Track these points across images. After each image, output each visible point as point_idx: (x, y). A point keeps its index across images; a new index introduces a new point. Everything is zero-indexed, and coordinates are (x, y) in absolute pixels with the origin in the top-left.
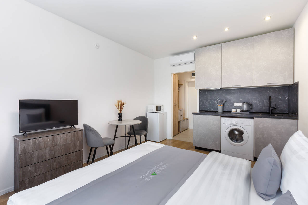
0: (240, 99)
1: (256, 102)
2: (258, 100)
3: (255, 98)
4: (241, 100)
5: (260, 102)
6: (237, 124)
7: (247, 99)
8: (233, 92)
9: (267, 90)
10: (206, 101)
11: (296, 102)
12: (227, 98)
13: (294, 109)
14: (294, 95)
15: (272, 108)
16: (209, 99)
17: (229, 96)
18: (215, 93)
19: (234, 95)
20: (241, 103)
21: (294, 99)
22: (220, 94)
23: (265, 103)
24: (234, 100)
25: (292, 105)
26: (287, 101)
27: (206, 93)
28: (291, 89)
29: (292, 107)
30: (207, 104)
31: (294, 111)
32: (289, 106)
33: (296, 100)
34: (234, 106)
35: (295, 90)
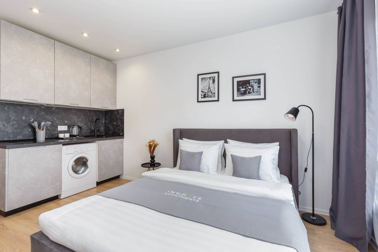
0: (65, 120)
1: (81, 124)
2: (84, 123)
3: (81, 120)
4: (66, 122)
5: (85, 125)
6: (83, 151)
7: (73, 121)
8: (56, 111)
9: (91, 112)
10: (5, 123)
11: (120, 125)
12: (47, 118)
13: (117, 130)
14: (117, 119)
15: (96, 130)
16: (12, 119)
17: (50, 116)
18: (27, 111)
19: (58, 116)
20: (67, 127)
21: (116, 122)
22: (35, 112)
23: (89, 126)
24: (58, 122)
25: (111, 127)
26: (104, 124)
27: (7, 108)
28: (109, 113)
29: (112, 129)
30: (9, 128)
31: (117, 132)
32: (105, 128)
33: (119, 123)
34: (58, 130)
35: (118, 115)
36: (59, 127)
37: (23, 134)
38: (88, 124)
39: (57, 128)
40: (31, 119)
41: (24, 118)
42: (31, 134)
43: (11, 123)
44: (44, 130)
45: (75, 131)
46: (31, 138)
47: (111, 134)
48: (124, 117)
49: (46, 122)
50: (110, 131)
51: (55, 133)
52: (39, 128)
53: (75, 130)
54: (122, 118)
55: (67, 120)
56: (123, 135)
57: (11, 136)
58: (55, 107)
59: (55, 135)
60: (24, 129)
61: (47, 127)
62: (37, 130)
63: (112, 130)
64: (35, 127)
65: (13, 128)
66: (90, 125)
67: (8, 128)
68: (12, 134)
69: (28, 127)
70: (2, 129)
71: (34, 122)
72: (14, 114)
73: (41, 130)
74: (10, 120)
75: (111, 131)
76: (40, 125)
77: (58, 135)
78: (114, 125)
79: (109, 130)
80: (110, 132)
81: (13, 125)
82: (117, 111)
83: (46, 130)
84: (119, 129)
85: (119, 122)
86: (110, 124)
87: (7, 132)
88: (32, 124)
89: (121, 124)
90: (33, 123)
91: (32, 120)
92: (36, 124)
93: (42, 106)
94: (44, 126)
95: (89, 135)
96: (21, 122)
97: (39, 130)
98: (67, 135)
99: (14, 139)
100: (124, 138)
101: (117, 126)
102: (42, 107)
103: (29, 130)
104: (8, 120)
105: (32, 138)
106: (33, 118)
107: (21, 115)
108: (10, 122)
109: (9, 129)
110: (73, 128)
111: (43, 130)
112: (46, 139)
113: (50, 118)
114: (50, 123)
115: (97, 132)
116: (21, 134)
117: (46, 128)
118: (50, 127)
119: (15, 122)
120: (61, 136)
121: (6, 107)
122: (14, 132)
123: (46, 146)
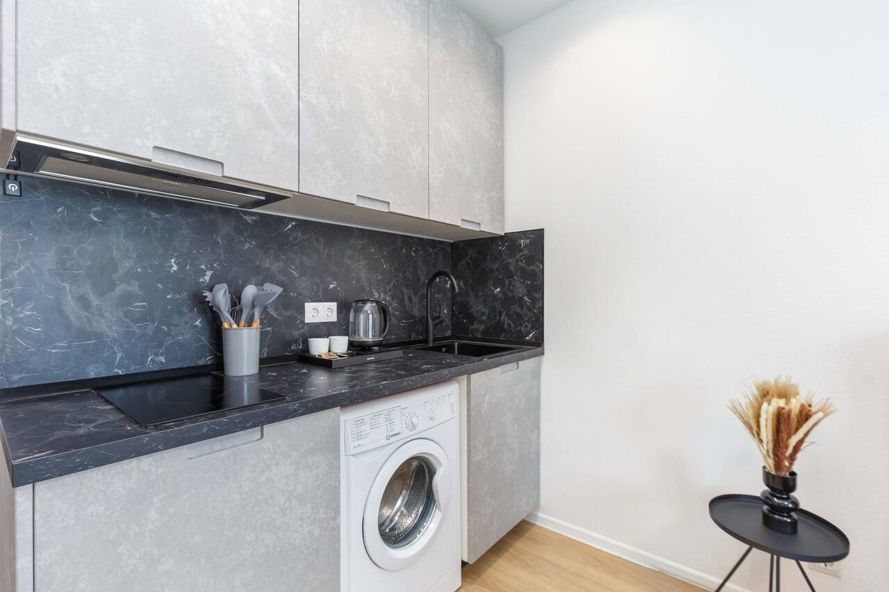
0: (330, 279)
2: (390, 290)
4: (332, 287)
5: (393, 299)
6: (417, 430)
7: (354, 282)
8: (296, 239)
9: (411, 248)
10: (87, 289)
11: (521, 299)
12: (267, 270)
13: (507, 321)
14: (510, 275)
15: (434, 319)
16: (120, 272)
17: (277, 258)
18: (185, 232)
19: (305, 259)
20: (334, 305)
21: (503, 287)
22: (219, 240)
23: (407, 302)
24: (303, 284)
25: (481, 307)
26: (449, 295)
27: (96, 214)
28: (470, 252)
29: (483, 314)
30: (108, 315)
31: (506, 327)
32: (453, 311)
33: (520, 290)
34: (303, 322)
35: (512, 255)
36: (309, 306)
37: (169, 341)
38: (402, 292)
39: (302, 311)
40: (203, 273)
41: (175, 268)
42: (205, 342)
43: (120, 288)
44: (256, 324)
45: (367, 325)
46: (202, 362)
47: (479, 336)
48: (542, 262)
49: (262, 285)
50: (473, 324)
51: (296, 334)
52: (236, 314)
53: (367, 319)
54: (532, 268)
55: (336, 277)
56: (538, 343)
57: (119, 356)
58: (293, 220)
59: (296, 341)
60: (176, 318)
61: (265, 310)
62: (226, 325)
63: (484, 318)
64: (219, 309)
65: (128, 314)
66: (410, 298)
67: (102, 316)
68: (121, 346)
69: (191, 310)
70: (73, 318)
71: (217, 287)
72: (130, 245)
73: (242, 322)
74: (115, 277)
75: (481, 322)
76: (239, 299)
77: (306, 343)
78: (495, 297)
79: (472, 319)
80: (475, 326)
81: (126, 299)
82: (510, 240)
83: (261, 323)
84: (520, 317)
85: (518, 284)
86: (477, 296)
87: (99, 336)
88: (207, 294)
89: (529, 295)
90: (211, 290)
91: (207, 278)
92: (221, 297)
93: (245, 215)
94: (253, 306)
95: (404, 338)
96: (160, 286)
97: (235, 326)
98: (340, 344)
99: (133, 369)
100: (543, 354)
101: (508, 300)
102: (245, 217)
103: (197, 323)
104: (102, 276)
105: (207, 360)
106: (212, 268)
107: (161, 251)
108: (112, 286)
109: (109, 324)
110: (358, 311)
111: (249, 323)
112: (262, 361)
113: (275, 267)
114: (278, 290)
115: (435, 326)
116: (160, 346)
117: (261, 315)
118: (276, 310)
119: (135, 288)
120: (319, 347)
121: (94, 209)
122: (130, 334)
123: (267, 428)
